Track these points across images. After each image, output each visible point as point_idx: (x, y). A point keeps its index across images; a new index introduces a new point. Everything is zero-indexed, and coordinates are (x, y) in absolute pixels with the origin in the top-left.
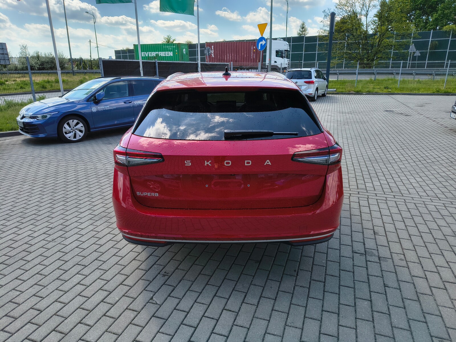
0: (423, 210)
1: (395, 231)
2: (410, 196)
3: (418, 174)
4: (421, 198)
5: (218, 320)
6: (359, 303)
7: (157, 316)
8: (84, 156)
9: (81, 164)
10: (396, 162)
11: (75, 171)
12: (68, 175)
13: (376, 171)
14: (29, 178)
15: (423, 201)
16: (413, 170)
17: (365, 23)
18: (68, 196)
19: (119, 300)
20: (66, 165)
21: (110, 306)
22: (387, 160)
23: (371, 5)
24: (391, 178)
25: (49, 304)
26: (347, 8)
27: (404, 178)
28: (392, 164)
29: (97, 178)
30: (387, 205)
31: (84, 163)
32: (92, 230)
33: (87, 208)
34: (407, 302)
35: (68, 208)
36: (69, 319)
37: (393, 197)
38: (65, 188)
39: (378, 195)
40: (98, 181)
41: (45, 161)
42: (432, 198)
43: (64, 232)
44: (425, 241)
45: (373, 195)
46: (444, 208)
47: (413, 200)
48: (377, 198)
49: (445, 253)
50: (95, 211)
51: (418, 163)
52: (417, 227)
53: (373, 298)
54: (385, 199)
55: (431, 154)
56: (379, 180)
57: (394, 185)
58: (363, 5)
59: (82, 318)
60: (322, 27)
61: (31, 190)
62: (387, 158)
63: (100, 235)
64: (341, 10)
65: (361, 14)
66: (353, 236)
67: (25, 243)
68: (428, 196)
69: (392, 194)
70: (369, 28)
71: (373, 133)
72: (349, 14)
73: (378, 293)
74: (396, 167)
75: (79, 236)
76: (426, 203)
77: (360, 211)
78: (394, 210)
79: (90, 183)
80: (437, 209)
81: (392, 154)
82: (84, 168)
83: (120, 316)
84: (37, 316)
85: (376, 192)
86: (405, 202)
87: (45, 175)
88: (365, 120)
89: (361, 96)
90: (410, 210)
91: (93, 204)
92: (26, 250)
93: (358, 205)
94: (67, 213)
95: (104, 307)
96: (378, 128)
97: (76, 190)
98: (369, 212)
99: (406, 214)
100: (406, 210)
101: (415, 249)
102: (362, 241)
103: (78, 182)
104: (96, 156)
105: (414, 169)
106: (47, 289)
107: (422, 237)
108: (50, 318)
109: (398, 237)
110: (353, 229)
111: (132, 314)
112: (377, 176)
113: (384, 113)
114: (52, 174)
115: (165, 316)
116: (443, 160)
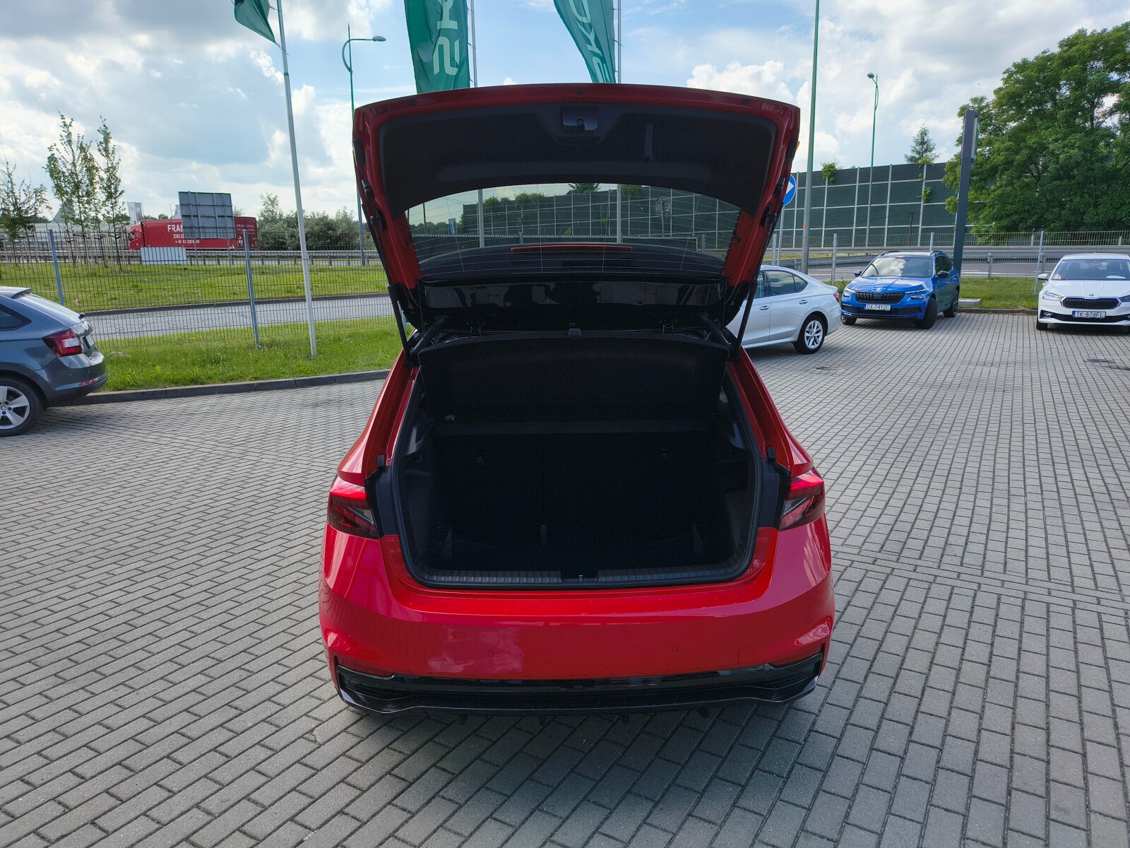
0: (1010, 611)
1: (901, 652)
2: (1001, 576)
3: (1063, 526)
4: (1026, 584)
5: (411, 784)
6: (716, 787)
7: (304, 762)
8: (315, 445)
9: (302, 462)
10: (1026, 493)
11: (284, 476)
43: (210, 595)
44: (961, 679)
46: (1068, 611)
47: (1003, 586)
48: (913, 575)
49: (990, 710)
50: (285, 558)
51: (1083, 499)
52: (964, 648)
53: (752, 782)
54: (931, 579)
76: (1030, 596)
78: (935, 607)
79: (301, 502)
80: (1048, 611)
81: (1028, 474)
82: (305, 470)
83: (240, 754)
84: (102, 736)
85: (918, 562)
86: (978, 590)
87: (224, 480)
90: (977, 609)
91: (288, 544)
92: (129, 622)
94: (232, 559)
95: (219, 736)
96: (1039, 406)
97: (269, 514)
98: (869, 606)
99: (957, 618)
100: (965, 609)
101: (922, 695)
103: (279, 499)
105: (1062, 512)
106: (137, 694)
107: (959, 671)
109: (901, 665)
111: (263, 754)
112: (952, 524)
113: (1083, 367)
114: (238, 480)
115: (320, 764)
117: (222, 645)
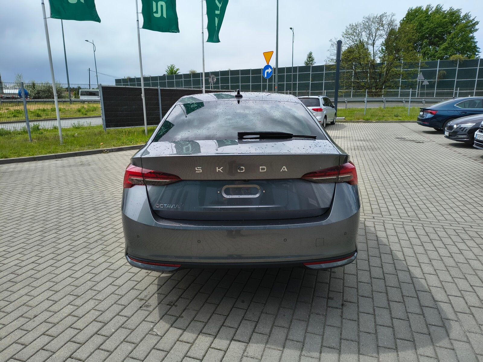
1: (414, 255)
2: (427, 220)
3: (434, 199)
4: (439, 222)
5: (225, 352)
6: (380, 330)
7: (157, 348)
8: (79, 184)
9: (76, 192)
10: (410, 187)
11: (70, 199)
12: (61, 203)
13: (391, 196)
14: (18, 206)
15: (442, 225)
16: (429, 194)
17: (372, 53)
18: (60, 224)
19: (115, 332)
20: (60, 192)
21: (105, 338)
22: (401, 185)
23: (377, 34)
24: (407, 203)
25: (36, 338)
26: (353, 37)
27: (420, 203)
28: (407, 189)
29: (93, 205)
30: (405, 230)
31: (79, 190)
32: (86, 259)
33: (82, 235)
34: (432, 329)
35: (60, 236)
36: (57, 354)
37: (410, 221)
38: (58, 216)
39: (394, 220)
40: (94, 208)
41: (37, 189)
42: (451, 222)
43: (55, 261)
44: (447, 265)
45: (389, 219)
46: (463, 231)
47: (431, 224)
48: (393, 222)
49: (468, 277)
50: (90, 239)
51: (433, 188)
52: (437, 251)
53: (395, 325)
54: (401, 223)
55: (446, 179)
56: (394, 205)
57: (410, 209)
58: (370, 35)
59: (73, 351)
60: (329, 56)
61: (20, 218)
62: (401, 183)
63: (95, 264)
64: (348, 39)
65: (367, 44)
66: (370, 260)
67: (11, 273)
68: (446, 220)
69: (408, 218)
70: (376, 57)
71: (385, 159)
72: (356, 43)
73: (399, 319)
74: (411, 192)
75: (72, 265)
76: (445, 227)
77: (377, 236)
78: (412, 234)
79: (86, 211)
80: (456, 233)
81: (406, 180)
82: (79, 196)
83: (116, 349)
84: (21, 350)
85: (392, 217)
86: (423, 226)
87: (36, 203)
88: (376, 147)
89: (371, 124)
90: (429, 234)
91: (89, 232)
92: (11, 281)
93: (374, 230)
94: (59, 241)
95: (98, 340)
96: (390, 155)
97: (70, 218)
98: (386, 236)
99: (425, 239)
100: (424, 234)
101: (437, 273)
102: (380, 266)
103: (72, 210)
104: (92, 183)
106: (34, 321)
107: (443, 261)
108: (36, 353)
109: (418, 261)
110: (370, 254)
111: (130, 347)
112: (392, 201)
113: (395, 140)
114: (44, 202)
115: (167, 348)
116: (459, 185)
117: (74, 287)
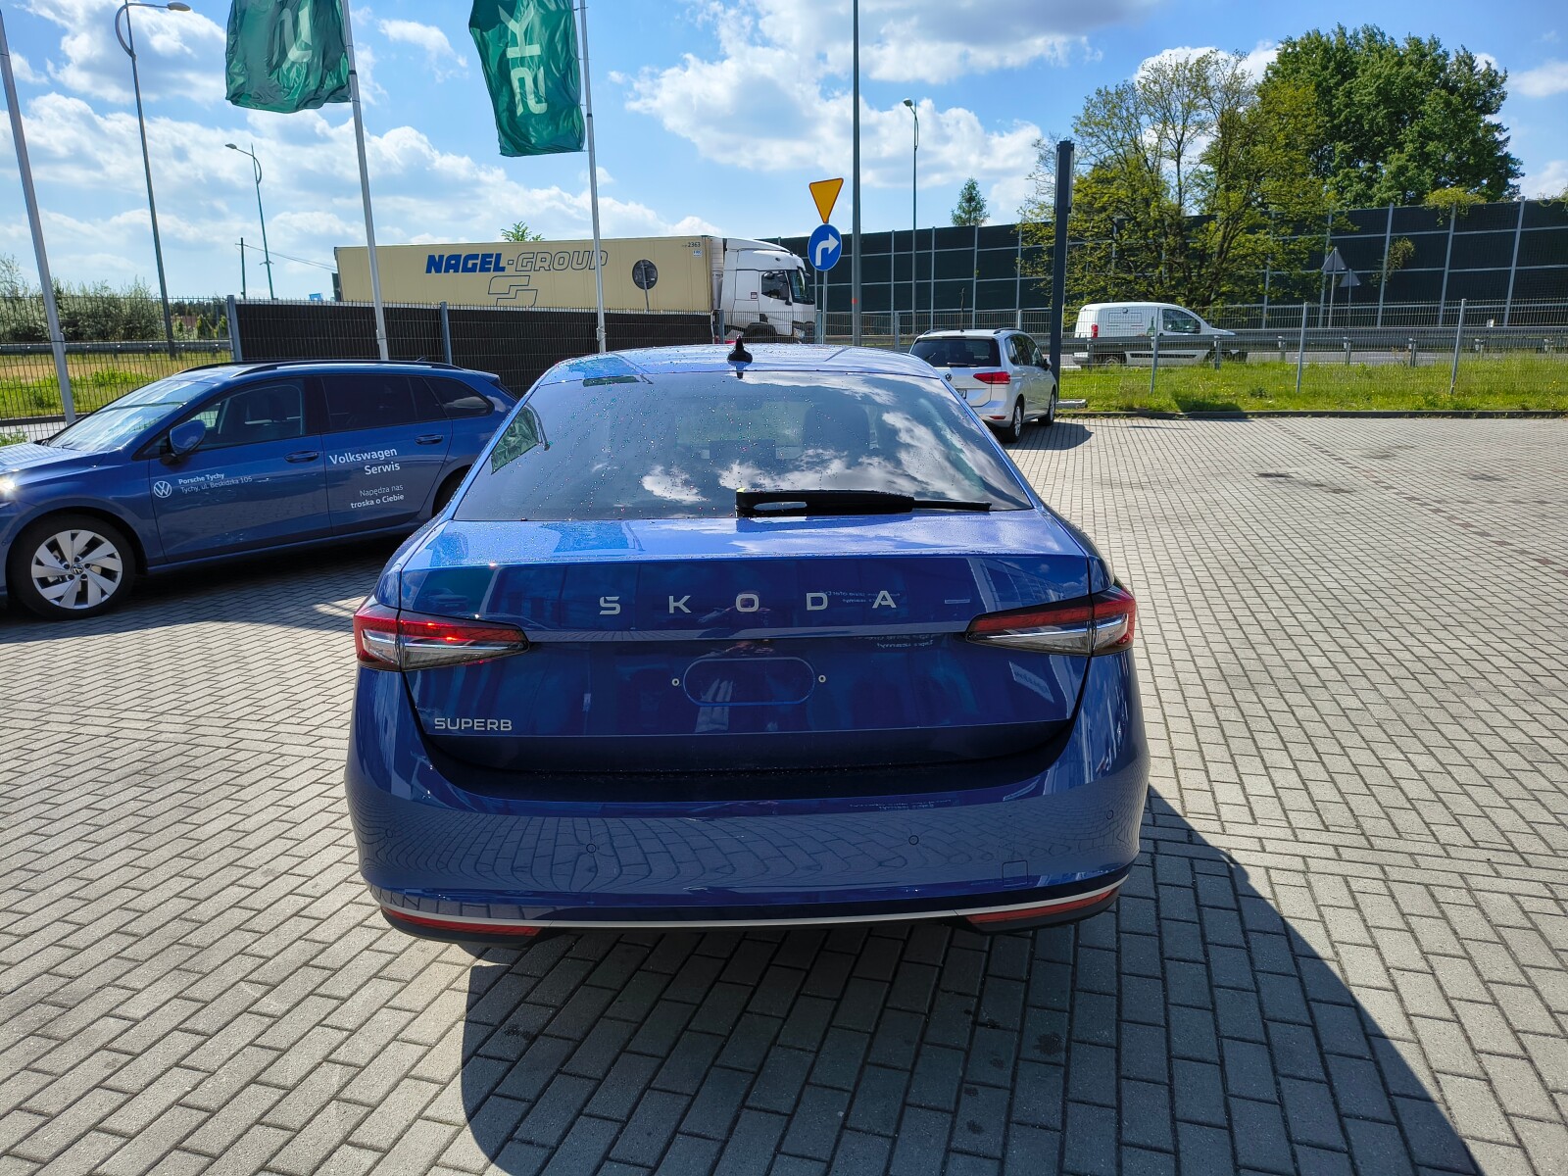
0: (1469, 922)
2: (1400, 845)
3: (1416, 736)
4: (1449, 857)
10: (1323, 681)
13: (1253, 726)
15: (1461, 875)
16: (1395, 717)
17: (1174, 182)
22: (1288, 674)
23: (1190, 121)
24: (1315, 757)
26: (1111, 132)
28: (1309, 691)
31: (75, 711)
37: (1331, 853)
40: (94, 799)
42: (1495, 857)
44: (1510, 1107)
46: (1551, 906)
47: (1418, 866)
51: (1406, 685)
55: (1449, 643)
56: (1266, 768)
57: (1330, 792)
58: (1165, 125)
62: (1287, 666)
64: (1094, 141)
65: (1159, 153)
66: (1175, 1084)
68: (1475, 844)
70: (1188, 196)
71: (1225, 559)
72: (1120, 151)
77: (1203, 936)
80: (1525, 912)
81: (1303, 649)
85: (1260, 831)
86: (1386, 879)
89: (1173, 421)
90: (1413, 921)
93: (1193, 905)
98: (1239, 940)
100: (1395, 925)
105: (1395, 711)
107: (1489, 1082)
113: (1257, 484)
116: (1499, 671)
